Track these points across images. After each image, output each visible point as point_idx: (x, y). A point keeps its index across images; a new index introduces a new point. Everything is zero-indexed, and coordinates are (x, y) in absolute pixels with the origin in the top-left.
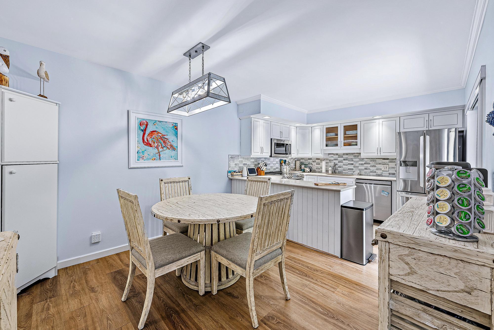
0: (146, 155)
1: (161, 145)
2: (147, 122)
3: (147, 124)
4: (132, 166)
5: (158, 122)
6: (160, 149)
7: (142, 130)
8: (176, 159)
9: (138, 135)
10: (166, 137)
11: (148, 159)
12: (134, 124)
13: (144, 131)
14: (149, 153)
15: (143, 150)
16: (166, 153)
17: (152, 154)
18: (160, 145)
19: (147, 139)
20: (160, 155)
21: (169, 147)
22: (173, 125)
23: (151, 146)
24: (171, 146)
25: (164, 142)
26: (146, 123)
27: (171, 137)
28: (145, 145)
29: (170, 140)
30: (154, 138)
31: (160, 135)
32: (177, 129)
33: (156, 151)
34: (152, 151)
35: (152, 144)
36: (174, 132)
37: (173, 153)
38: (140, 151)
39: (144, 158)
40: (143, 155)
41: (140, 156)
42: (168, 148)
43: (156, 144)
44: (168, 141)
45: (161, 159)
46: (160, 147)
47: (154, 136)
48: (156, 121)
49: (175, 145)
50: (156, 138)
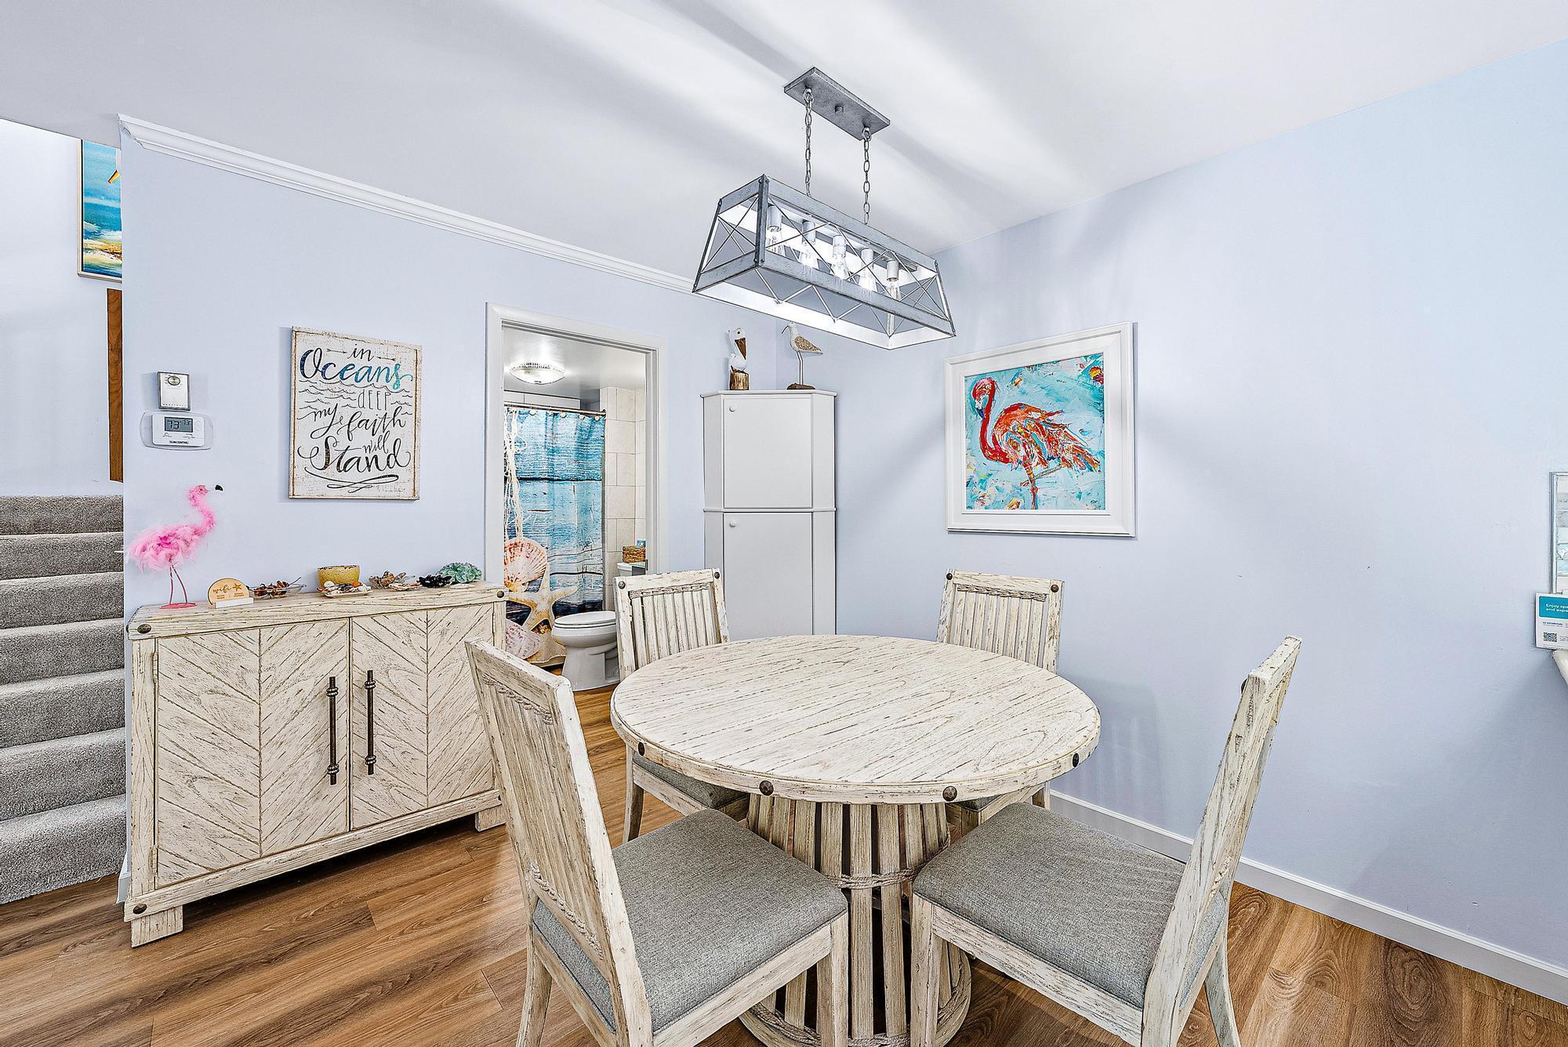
0: (990, 490)
1: (1040, 453)
2: (993, 383)
3: (993, 387)
5: (1026, 372)
6: (1038, 469)
7: (980, 412)
8: (1099, 504)
9: (969, 427)
10: (1056, 419)
11: (997, 505)
12: (957, 394)
13: (985, 413)
14: (1000, 485)
15: (983, 475)
16: (1060, 480)
17: (1008, 488)
18: (1035, 452)
19: (994, 437)
20: (1034, 490)
21: (1069, 456)
22: (1082, 366)
23: (1006, 461)
24: (1079, 451)
25: (1049, 440)
26: (989, 386)
27: (1077, 420)
28: (988, 457)
29: (1074, 430)
30: (1014, 432)
31: (1036, 415)
32: (1099, 379)
33: (1022, 474)
34: (1009, 476)
35: (1010, 455)
36: (1088, 393)
37: (1085, 480)
38: (976, 479)
39: (987, 502)
40: (983, 492)
41: (976, 492)
42: (1064, 460)
43: (1022, 452)
44: (1067, 434)
45: (1040, 504)
46: (1037, 460)
47: (1014, 423)
48: (1018, 371)
49: (1091, 446)
50: (1021, 430)
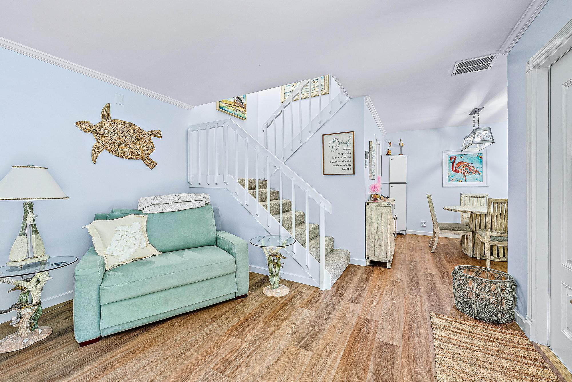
0: (454, 178)
1: (467, 171)
2: (455, 157)
3: (455, 158)
4: (444, 186)
5: (464, 155)
6: (466, 174)
7: (452, 163)
8: (481, 181)
10: (471, 165)
11: (456, 181)
12: (446, 159)
13: (453, 163)
14: (457, 177)
15: (453, 175)
16: (471, 177)
17: (459, 178)
18: (466, 171)
19: (455, 168)
20: (466, 178)
21: (474, 172)
22: (477, 155)
23: (459, 173)
24: (476, 171)
25: (469, 169)
26: (454, 158)
27: (476, 165)
28: (454, 172)
29: (475, 167)
30: (461, 167)
31: (466, 164)
32: (481, 158)
33: (463, 175)
34: (459, 176)
35: (460, 171)
36: (479, 160)
37: (478, 176)
38: (450, 176)
39: (454, 181)
41: (451, 179)
42: (473, 173)
43: (463, 171)
44: (473, 168)
45: (467, 181)
46: (466, 173)
47: (461, 165)
48: (462, 155)
49: (479, 170)
50: (462, 167)
